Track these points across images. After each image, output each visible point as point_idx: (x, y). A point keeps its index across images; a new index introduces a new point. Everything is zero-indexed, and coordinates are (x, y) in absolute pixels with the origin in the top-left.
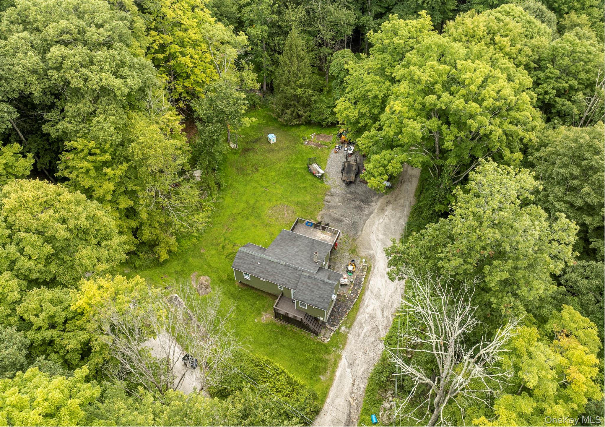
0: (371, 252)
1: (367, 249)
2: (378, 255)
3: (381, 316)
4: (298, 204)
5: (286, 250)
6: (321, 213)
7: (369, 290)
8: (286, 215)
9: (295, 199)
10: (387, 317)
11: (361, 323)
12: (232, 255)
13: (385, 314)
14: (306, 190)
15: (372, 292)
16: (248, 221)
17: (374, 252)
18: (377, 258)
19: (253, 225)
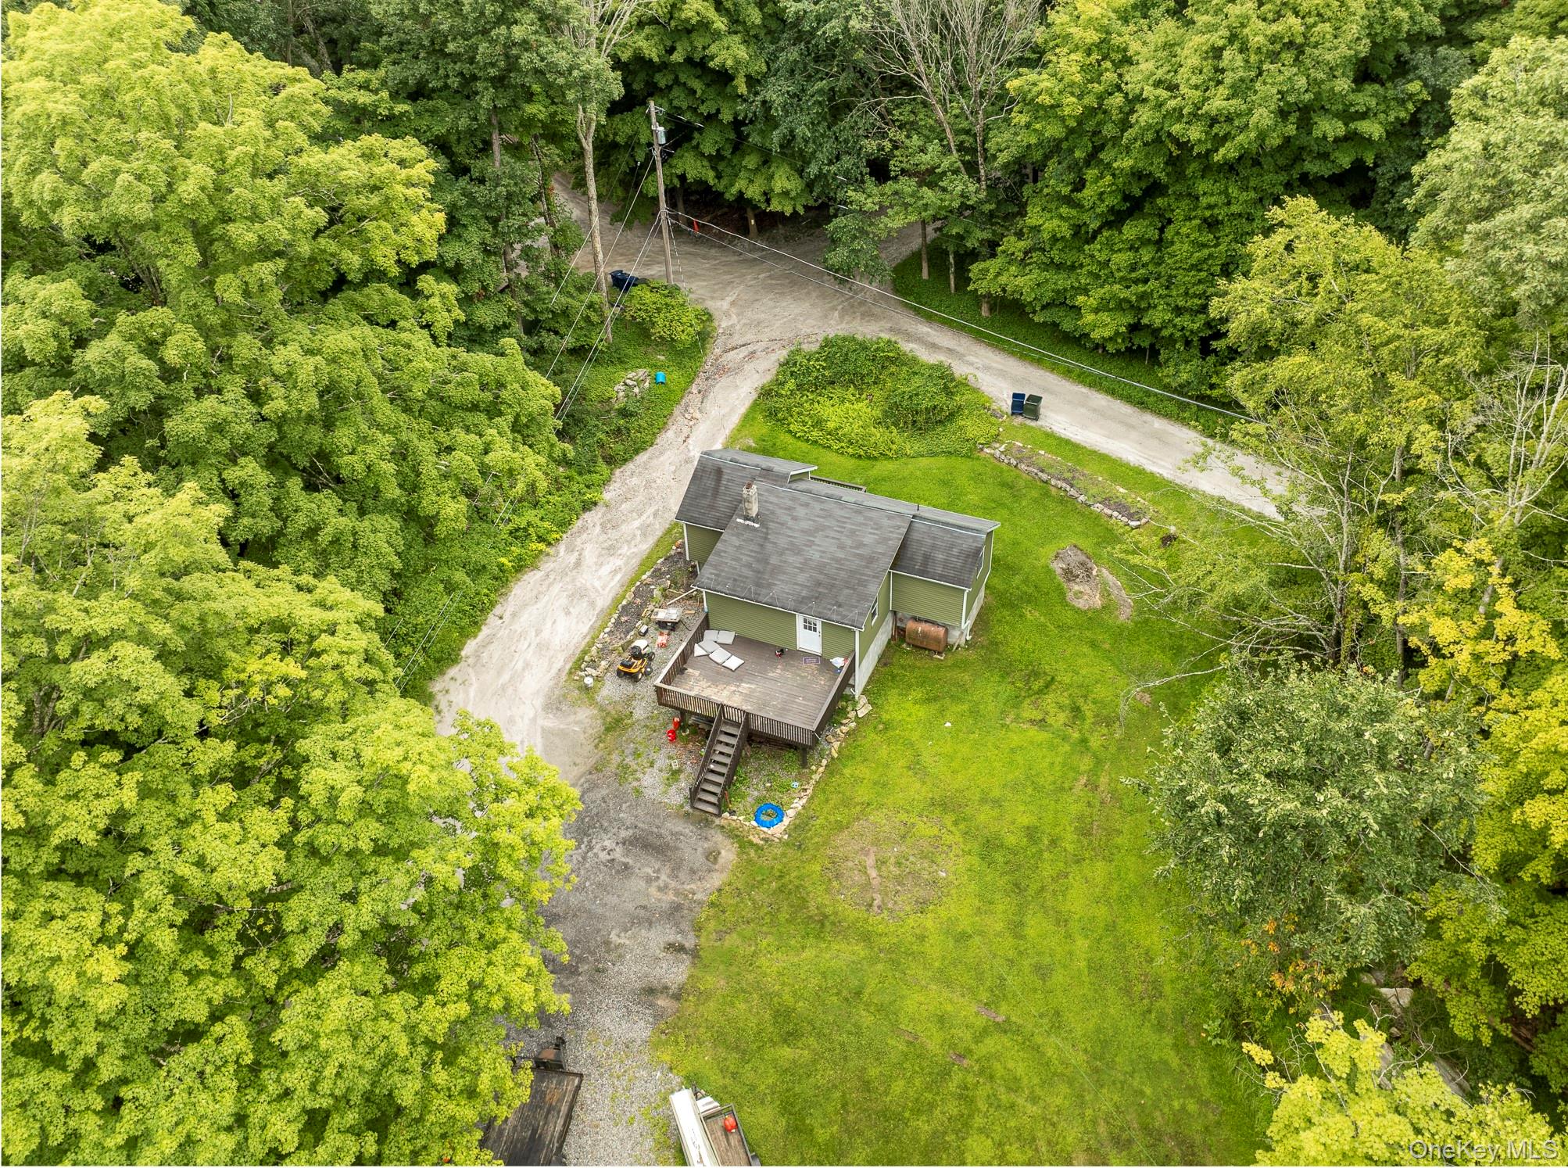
0: (551, 722)
1: (563, 734)
2: (531, 714)
3: (586, 553)
4: (822, 925)
5: (842, 547)
6: (716, 880)
7: (598, 609)
8: (870, 861)
9: (841, 954)
10: (570, 549)
11: (644, 535)
12: (1036, 686)
13: (573, 558)
14: (782, 1014)
15: (592, 604)
16: (1025, 820)
17: (541, 722)
18: (539, 702)
19: (997, 803)
